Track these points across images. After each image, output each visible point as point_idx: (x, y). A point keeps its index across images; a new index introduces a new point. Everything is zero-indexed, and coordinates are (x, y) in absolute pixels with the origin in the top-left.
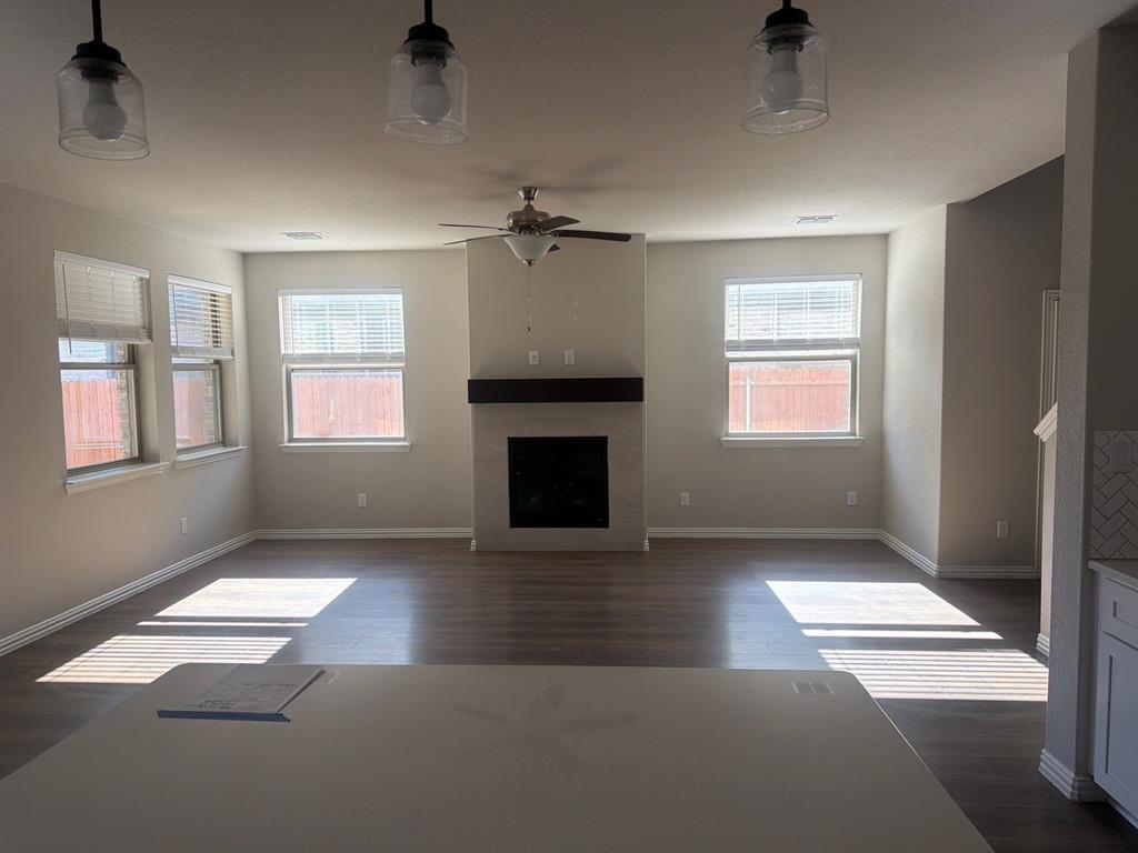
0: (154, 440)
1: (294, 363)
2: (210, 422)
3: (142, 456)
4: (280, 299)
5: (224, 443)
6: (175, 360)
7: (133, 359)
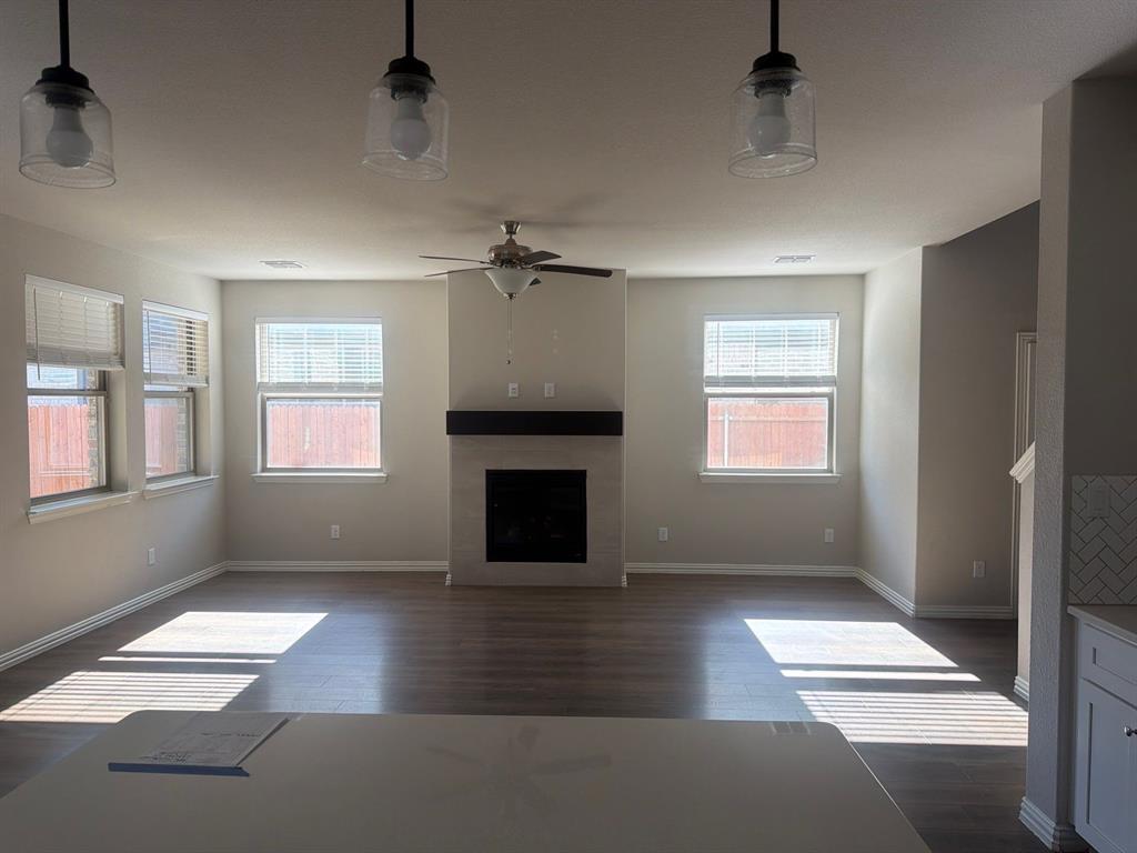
0: (123, 469)
1: (272, 391)
2: (182, 451)
3: (109, 486)
4: (257, 327)
5: (195, 472)
6: (147, 388)
7: (104, 386)
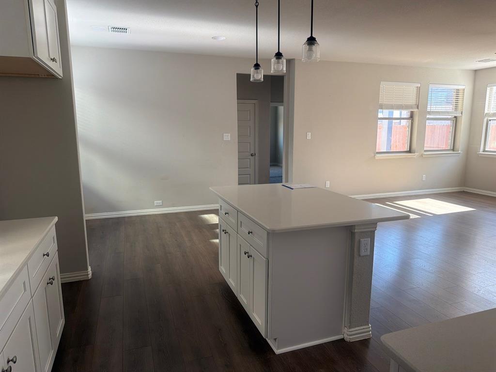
0: (415, 146)
3: (410, 151)
4: (488, 89)
5: (453, 150)
6: (428, 116)
7: (412, 116)
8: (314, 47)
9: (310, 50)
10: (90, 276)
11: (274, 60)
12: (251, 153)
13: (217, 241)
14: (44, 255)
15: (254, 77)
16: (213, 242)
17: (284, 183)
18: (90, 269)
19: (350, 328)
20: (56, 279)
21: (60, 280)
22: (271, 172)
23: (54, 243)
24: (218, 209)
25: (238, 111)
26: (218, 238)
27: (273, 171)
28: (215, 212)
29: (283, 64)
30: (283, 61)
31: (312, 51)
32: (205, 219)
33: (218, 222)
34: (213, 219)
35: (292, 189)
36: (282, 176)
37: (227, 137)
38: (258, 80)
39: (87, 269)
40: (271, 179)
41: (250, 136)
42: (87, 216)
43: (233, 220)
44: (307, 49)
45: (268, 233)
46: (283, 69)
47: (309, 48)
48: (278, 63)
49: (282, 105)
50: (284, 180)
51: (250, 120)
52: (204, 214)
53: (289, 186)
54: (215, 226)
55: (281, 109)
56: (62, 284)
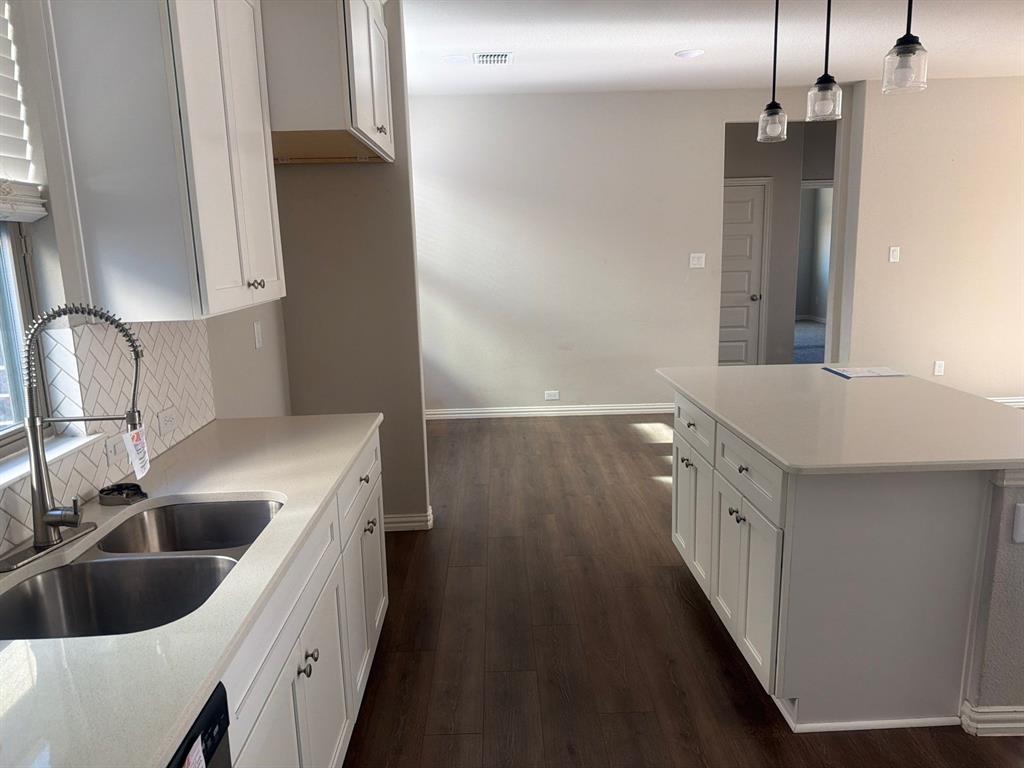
8: (913, 58)
9: (903, 65)
10: (430, 524)
11: (813, 93)
12: (752, 294)
13: (669, 480)
14: (361, 480)
15: (765, 131)
16: (662, 483)
17: (827, 365)
18: (430, 511)
19: (978, 705)
20: (378, 525)
21: (383, 526)
22: (796, 334)
23: (376, 459)
24: (673, 414)
25: (725, 202)
26: (670, 474)
27: (803, 334)
28: (667, 419)
29: (834, 101)
30: (835, 95)
31: (910, 67)
32: (645, 432)
33: (671, 441)
34: (662, 433)
35: (848, 378)
36: (823, 347)
37: (698, 260)
38: (775, 138)
39: (426, 511)
40: (797, 351)
41: (750, 257)
42: (429, 414)
43: (704, 440)
44: (896, 65)
45: (786, 474)
46: (834, 111)
47: (901, 62)
48: (824, 99)
49: (831, 186)
50: (828, 355)
51: (751, 222)
52: (641, 422)
53: (840, 370)
54: (666, 448)
55: (828, 195)
56: (386, 533)
